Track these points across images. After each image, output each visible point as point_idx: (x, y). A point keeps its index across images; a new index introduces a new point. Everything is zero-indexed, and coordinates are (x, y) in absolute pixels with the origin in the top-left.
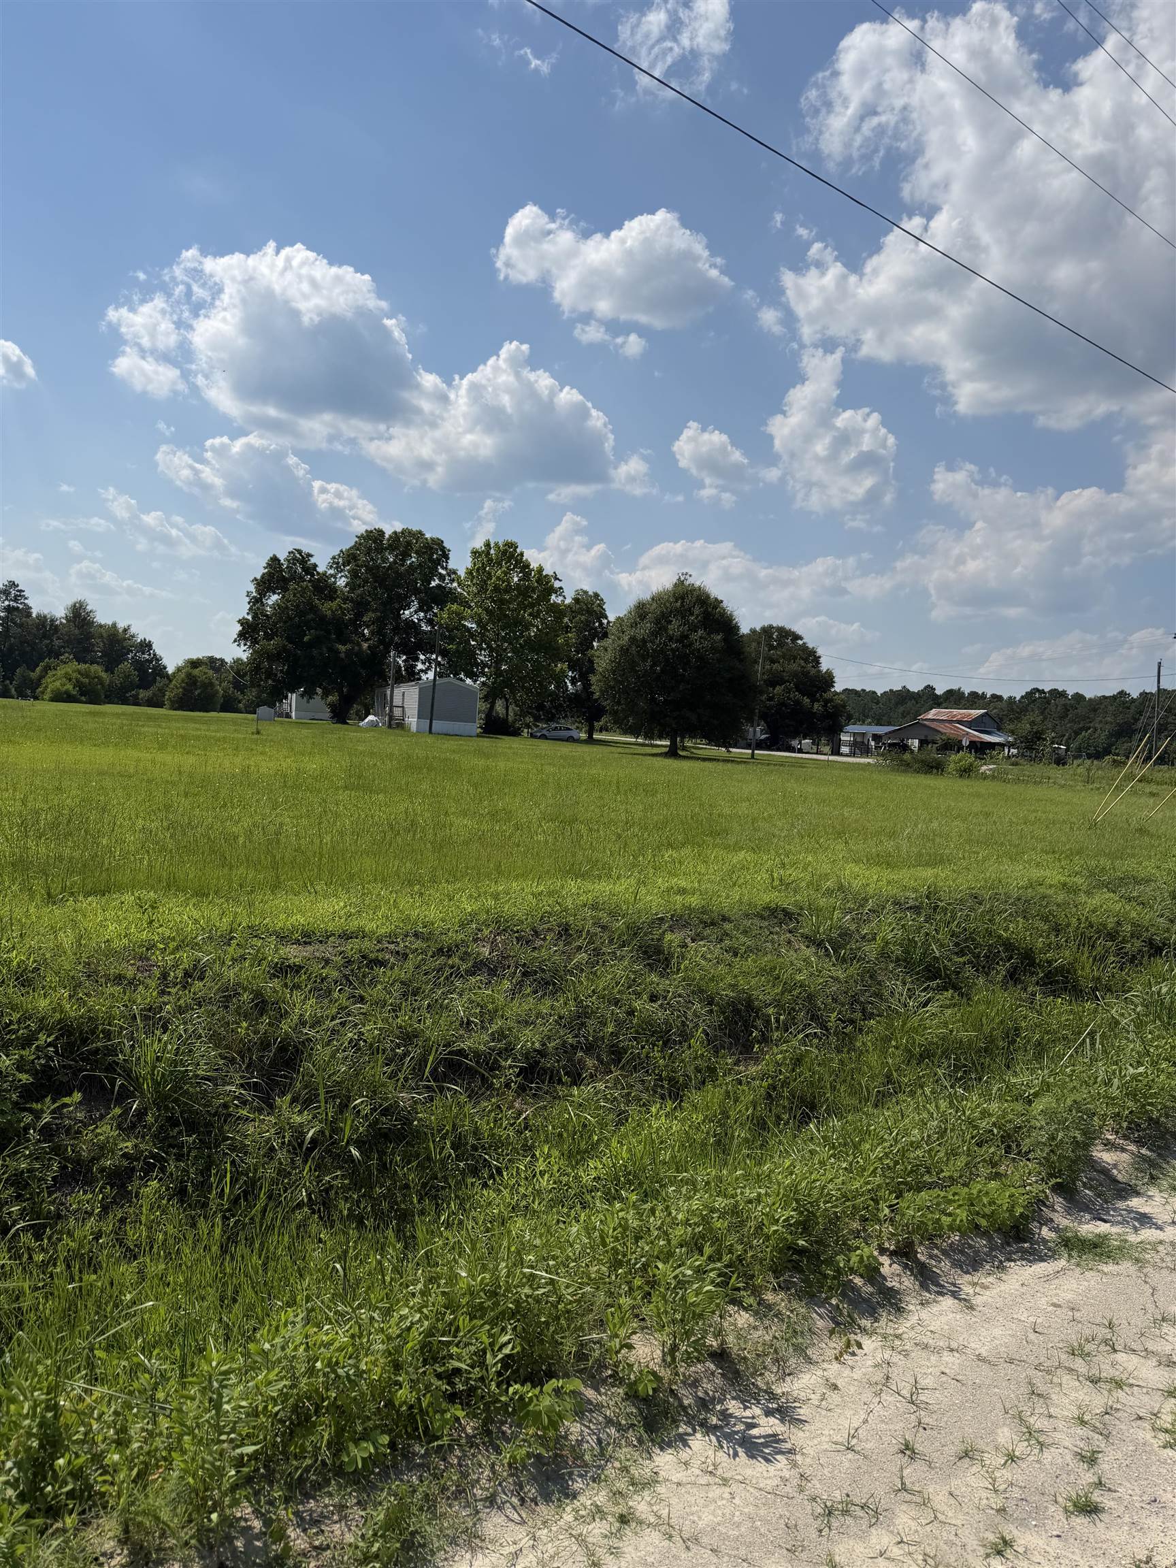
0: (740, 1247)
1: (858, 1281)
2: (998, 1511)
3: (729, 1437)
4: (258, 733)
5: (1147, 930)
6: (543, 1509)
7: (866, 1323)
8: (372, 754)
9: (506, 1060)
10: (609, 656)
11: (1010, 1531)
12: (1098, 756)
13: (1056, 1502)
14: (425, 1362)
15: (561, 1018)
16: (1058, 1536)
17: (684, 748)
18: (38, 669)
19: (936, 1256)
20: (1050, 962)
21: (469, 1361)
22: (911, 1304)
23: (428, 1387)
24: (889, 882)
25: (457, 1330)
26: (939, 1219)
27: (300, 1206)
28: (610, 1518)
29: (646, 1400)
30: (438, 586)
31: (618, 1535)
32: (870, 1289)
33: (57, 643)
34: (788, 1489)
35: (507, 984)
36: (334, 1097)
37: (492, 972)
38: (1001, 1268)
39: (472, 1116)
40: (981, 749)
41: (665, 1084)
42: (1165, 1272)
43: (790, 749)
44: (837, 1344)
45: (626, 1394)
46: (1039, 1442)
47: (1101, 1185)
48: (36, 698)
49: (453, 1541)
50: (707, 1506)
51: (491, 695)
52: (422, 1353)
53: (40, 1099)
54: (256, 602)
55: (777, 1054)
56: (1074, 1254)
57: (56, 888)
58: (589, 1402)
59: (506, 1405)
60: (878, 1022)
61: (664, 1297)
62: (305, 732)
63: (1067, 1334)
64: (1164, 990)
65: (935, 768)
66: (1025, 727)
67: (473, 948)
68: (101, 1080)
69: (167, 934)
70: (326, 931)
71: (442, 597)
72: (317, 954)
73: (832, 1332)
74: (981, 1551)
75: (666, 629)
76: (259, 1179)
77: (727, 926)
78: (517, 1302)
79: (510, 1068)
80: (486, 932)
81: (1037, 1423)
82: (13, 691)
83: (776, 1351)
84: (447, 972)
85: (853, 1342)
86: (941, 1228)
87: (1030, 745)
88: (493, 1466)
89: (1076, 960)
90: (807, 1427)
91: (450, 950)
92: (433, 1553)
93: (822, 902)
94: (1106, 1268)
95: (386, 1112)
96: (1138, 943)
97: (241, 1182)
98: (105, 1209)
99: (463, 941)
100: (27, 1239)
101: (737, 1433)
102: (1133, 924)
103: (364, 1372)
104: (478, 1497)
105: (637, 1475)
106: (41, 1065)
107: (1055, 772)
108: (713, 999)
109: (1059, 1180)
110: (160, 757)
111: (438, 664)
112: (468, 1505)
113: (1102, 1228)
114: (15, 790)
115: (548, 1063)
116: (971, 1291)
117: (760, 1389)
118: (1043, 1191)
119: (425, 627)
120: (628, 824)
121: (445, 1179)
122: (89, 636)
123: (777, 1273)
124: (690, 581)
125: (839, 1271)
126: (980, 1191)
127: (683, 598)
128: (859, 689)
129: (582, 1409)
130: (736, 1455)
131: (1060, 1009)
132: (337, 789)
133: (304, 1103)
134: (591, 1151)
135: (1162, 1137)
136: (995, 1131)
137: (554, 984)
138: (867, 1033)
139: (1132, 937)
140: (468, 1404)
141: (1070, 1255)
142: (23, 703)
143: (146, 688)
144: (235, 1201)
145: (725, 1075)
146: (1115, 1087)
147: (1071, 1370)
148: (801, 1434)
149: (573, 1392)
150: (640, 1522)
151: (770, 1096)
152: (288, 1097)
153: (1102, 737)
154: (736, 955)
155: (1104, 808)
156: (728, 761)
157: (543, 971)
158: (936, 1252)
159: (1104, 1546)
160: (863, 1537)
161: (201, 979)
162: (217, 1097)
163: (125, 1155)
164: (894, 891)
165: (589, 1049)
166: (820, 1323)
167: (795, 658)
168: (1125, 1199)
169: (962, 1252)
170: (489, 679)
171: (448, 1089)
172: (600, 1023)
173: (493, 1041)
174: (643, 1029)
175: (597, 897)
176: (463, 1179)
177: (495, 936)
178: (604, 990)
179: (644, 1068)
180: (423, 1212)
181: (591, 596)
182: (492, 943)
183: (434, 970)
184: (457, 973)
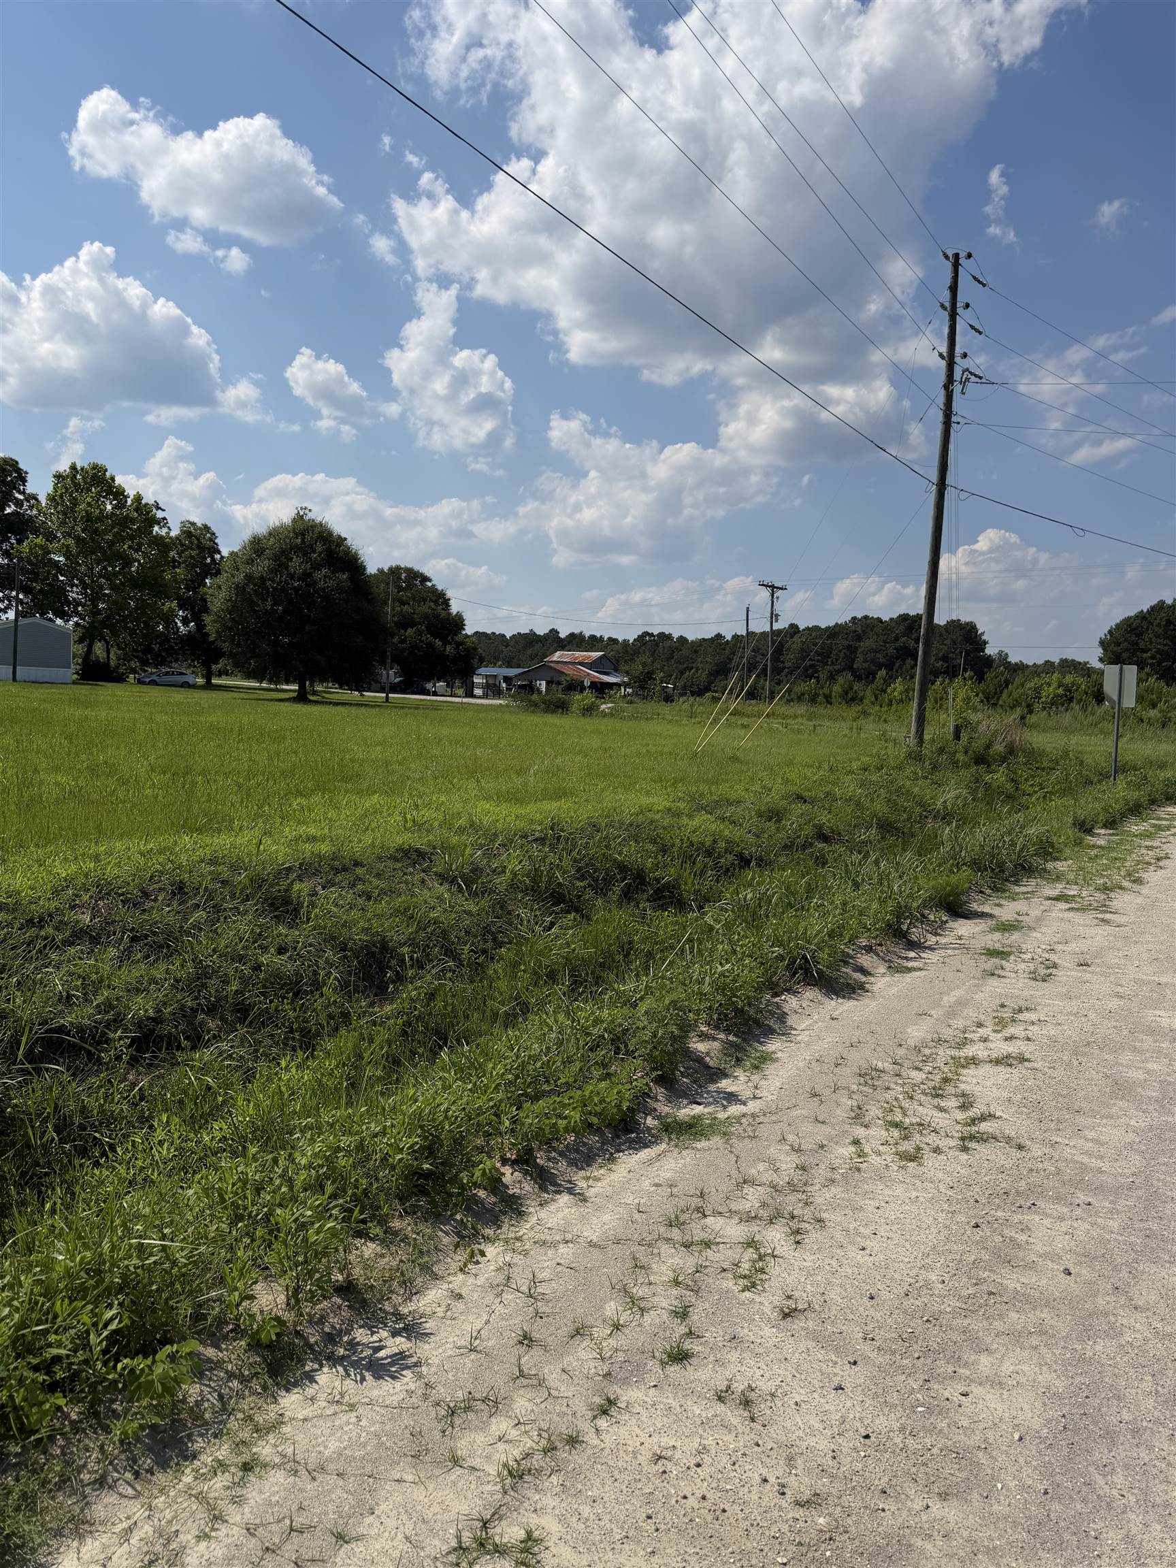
0: (364, 1181)
1: (482, 1194)
2: (604, 1376)
3: (354, 1365)
5: (738, 845)
6: (160, 1478)
7: (489, 1232)
9: (116, 1031)
10: (223, 594)
11: (614, 1390)
12: (700, 693)
13: (654, 1357)
14: (18, 1356)
15: (177, 981)
16: (655, 1386)
17: (314, 693)
19: (554, 1158)
20: (658, 880)
21: (70, 1346)
22: (532, 1208)
23: (21, 1381)
24: (517, 817)
25: (56, 1317)
26: (556, 1123)
28: (233, 1469)
29: (270, 1346)
30: (15, 513)
31: (241, 1483)
32: (493, 1199)
34: (414, 1400)
35: (113, 952)
37: (95, 940)
38: (612, 1159)
39: (76, 1096)
40: (601, 689)
41: (297, 1035)
42: (747, 1140)
43: (425, 692)
44: (461, 1256)
45: (249, 1345)
46: (640, 1309)
47: (696, 1072)
49: (58, 1533)
50: (333, 1434)
51: (88, 635)
52: (14, 1348)
55: (410, 991)
56: (673, 1136)
58: (209, 1360)
59: (115, 1382)
60: (509, 949)
61: (285, 1242)
63: (666, 1209)
64: (749, 896)
65: (560, 707)
66: (638, 668)
67: (71, 916)
71: (22, 525)
73: (457, 1246)
74: (590, 1414)
75: (287, 568)
77: (360, 871)
78: (124, 1276)
79: (120, 1039)
80: (86, 898)
81: (639, 1292)
83: (403, 1274)
84: (39, 944)
85: (477, 1252)
86: (558, 1131)
87: (643, 685)
88: (102, 1447)
89: (680, 876)
90: (433, 1339)
91: (41, 919)
92: (33, 1550)
93: (455, 840)
94: (699, 1145)
96: (730, 857)
99: (58, 909)
101: (363, 1359)
102: (727, 842)
104: (85, 1482)
105: (261, 1421)
107: (665, 709)
108: (346, 945)
109: (659, 1073)
111: (21, 602)
112: (74, 1492)
113: (698, 1110)
115: (166, 1029)
116: (585, 1186)
117: (387, 1313)
118: (647, 1084)
119: (2, 560)
120: (250, 774)
121: (49, 1165)
123: (402, 1199)
124: (310, 516)
125: (463, 1187)
126: (592, 1092)
127: (303, 535)
128: (489, 632)
129: (201, 1369)
130: (363, 1379)
131: (666, 921)
134: (215, 1112)
135: (746, 1024)
136: (606, 1035)
137: (169, 946)
138: (498, 962)
139: (726, 853)
140: (71, 1391)
141: (670, 1139)
145: (359, 1017)
146: (706, 984)
147: (668, 1240)
148: (427, 1346)
149: (189, 1354)
150: (265, 1466)
151: (406, 1032)
153: (702, 676)
154: (369, 898)
155: (704, 739)
156: (362, 705)
157: (155, 933)
158: (553, 1154)
159: (693, 1386)
160: (484, 1427)
164: (521, 825)
165: (211, 1010)
166: (446, 1240)
167: (425, 600)
168: (714, 1081)
169: (577, 1151)
170: (83, 619)
171: (47, 1070)
172: (223, 982)
173: (100, 1014)
174: (271, 983)
175: (215, 852)
176: (70, 1162)
177: (96, 901)
178: (227, 947)
179: (273, 1022)
180: (23, 1203)
181: (200, 529)
182: (94, 908)
183: (23, 944)
184: (52, 944)
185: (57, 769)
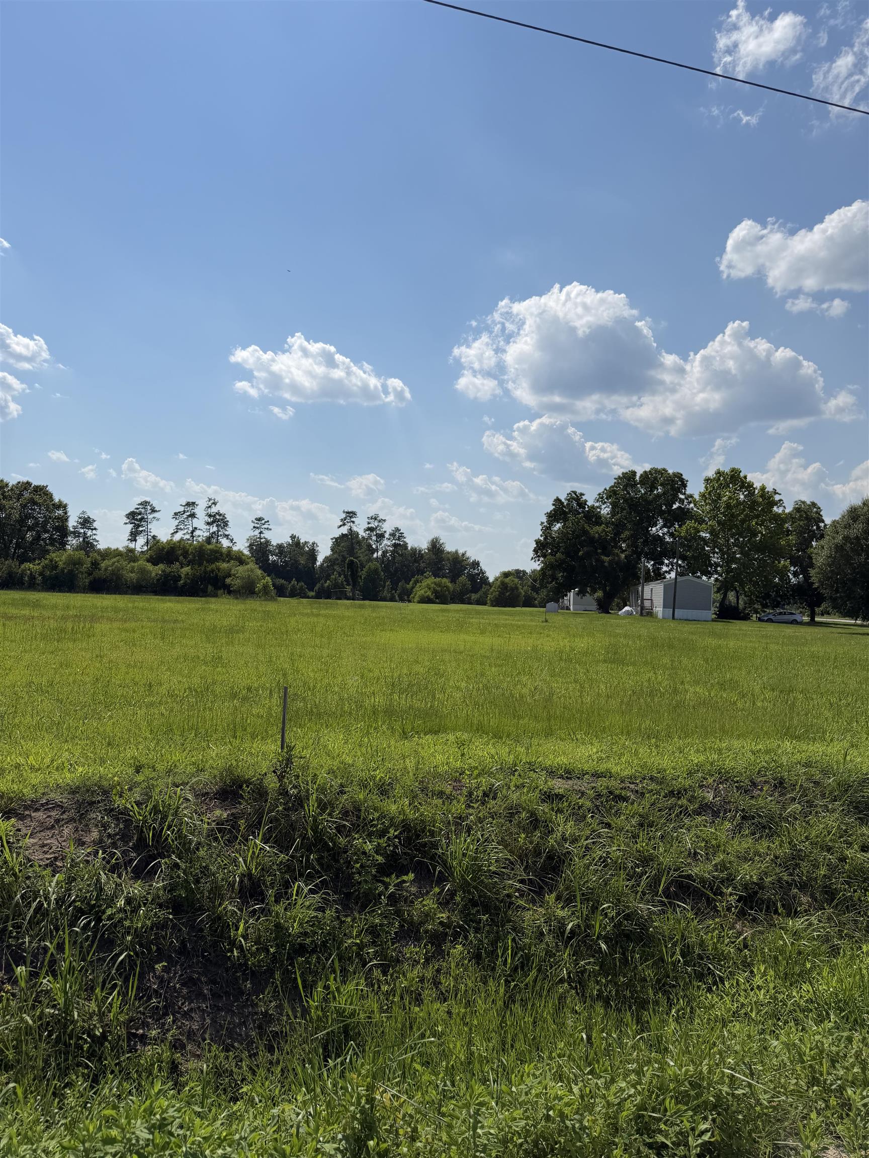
4: (546, 621)
8: (625, 636)
9: (727, 888)
10: (825, 552)
14: (638, 1131)
15: (776, 858)
18: (411, 583)
21: (674, 1139)
25: (666, 1110)
27: (562, 981)
30: (679, 508)
33: (422, 565)
35: (728, 825)
36: (588, 900)
37: (716, 814)
39: (697, 931)
48: (410, 601)
51: (724, 587)
52: (637, 1124)
53: (389, 875)
54: (547, 530)
57: (408, 728)
62: (579, 620)
67: (699, 793)
68: (428, 866)
69: (473, 764)
70: (583, 770)
71: (683, 515)
72: (575, 787)
76: (533, 955)
78: (718, 1098)
79: (731, 895)
80: (710, 781)
82: (397, 598)
84: (677, 810)
91: (679, 793)
95: (628, 917)
97: (519, 955)
98: (427, 960)
99: (691, 787)
100: (377, 973)
103: (586, 1127)
106: (390, 850)
110: (481, 639)
111: (680, 566)
114: (391, 661)
115: (766, 895)
119: (668, 539)
121: (676, 979)
122: (441, 560)
132: (598, 661)
133: (565, 901)
134: (804, 976)
137: (770, 828)
142: (401, 604)
143: (476, 592)
144: (515, 969)
152: (553, 895)
157: (760, 816)
161: (494, 798)
162: (504, 888)
163: (441, 923)
165: (803, 887)
170: (721, 576)
171: (679, 906)
172: (813, 865)
173: (716, 871)
174: (855, 875)
175: (810, 757)
176: (690, 981)
177: (718, 784)
178: (817, 837)
179: (857, 909)
180: (657, 1003)
181: (809, 505)
182: (716, 790)
183: (666, 808)
184: (685, 811)
185: (697, 683)
